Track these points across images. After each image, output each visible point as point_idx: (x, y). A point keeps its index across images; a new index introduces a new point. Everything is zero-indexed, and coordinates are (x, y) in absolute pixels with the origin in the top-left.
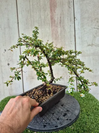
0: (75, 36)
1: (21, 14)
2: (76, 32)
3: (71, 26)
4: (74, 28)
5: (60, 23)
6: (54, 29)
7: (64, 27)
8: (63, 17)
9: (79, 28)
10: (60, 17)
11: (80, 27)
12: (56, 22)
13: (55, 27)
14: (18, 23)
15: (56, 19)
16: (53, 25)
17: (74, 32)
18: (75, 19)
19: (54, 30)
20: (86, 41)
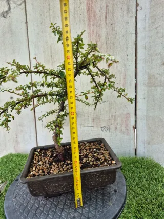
0: (136, 44)
1: (32, 4)
2: (139, 35)
3: (127, 23)
4: (134, 28)
5: (106, 17)
6: (93, 31)
7: (113, 25)
8: (113, 5)
9: (144, 28)
10: (107, 6)
11: (147, 25)
12: (98, 17)
13: (95, 26)
14: (27, 22)
15: (97, 11)
16: (92, 23)
17: (134, 35)
18: (139, 8)
19: (93, 34)
20: (160, 53)
